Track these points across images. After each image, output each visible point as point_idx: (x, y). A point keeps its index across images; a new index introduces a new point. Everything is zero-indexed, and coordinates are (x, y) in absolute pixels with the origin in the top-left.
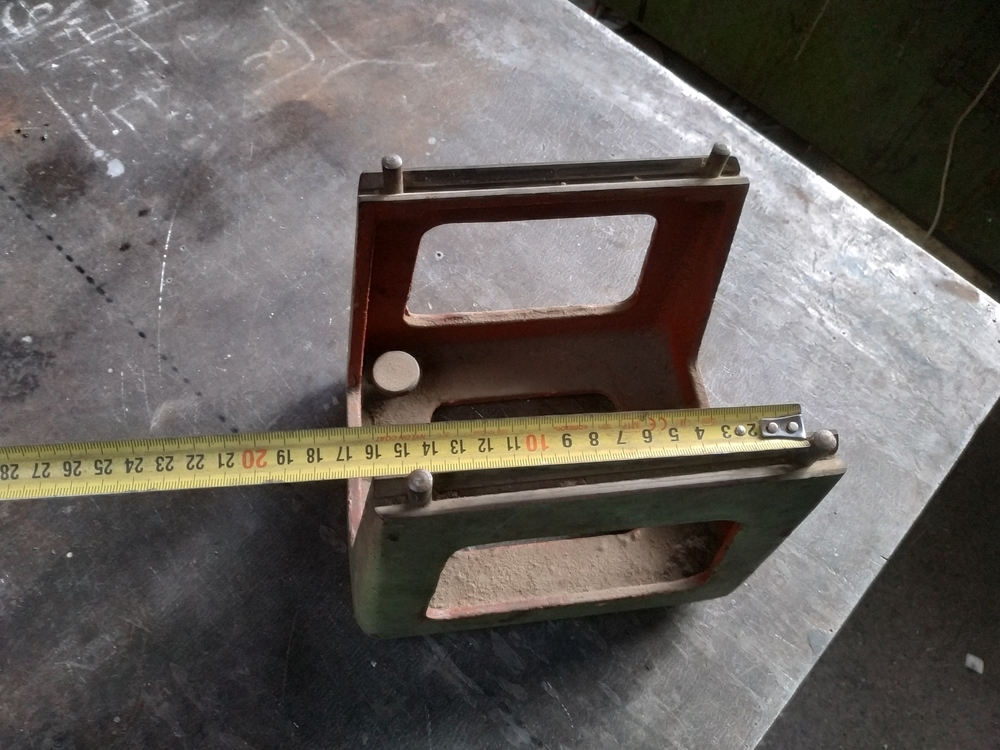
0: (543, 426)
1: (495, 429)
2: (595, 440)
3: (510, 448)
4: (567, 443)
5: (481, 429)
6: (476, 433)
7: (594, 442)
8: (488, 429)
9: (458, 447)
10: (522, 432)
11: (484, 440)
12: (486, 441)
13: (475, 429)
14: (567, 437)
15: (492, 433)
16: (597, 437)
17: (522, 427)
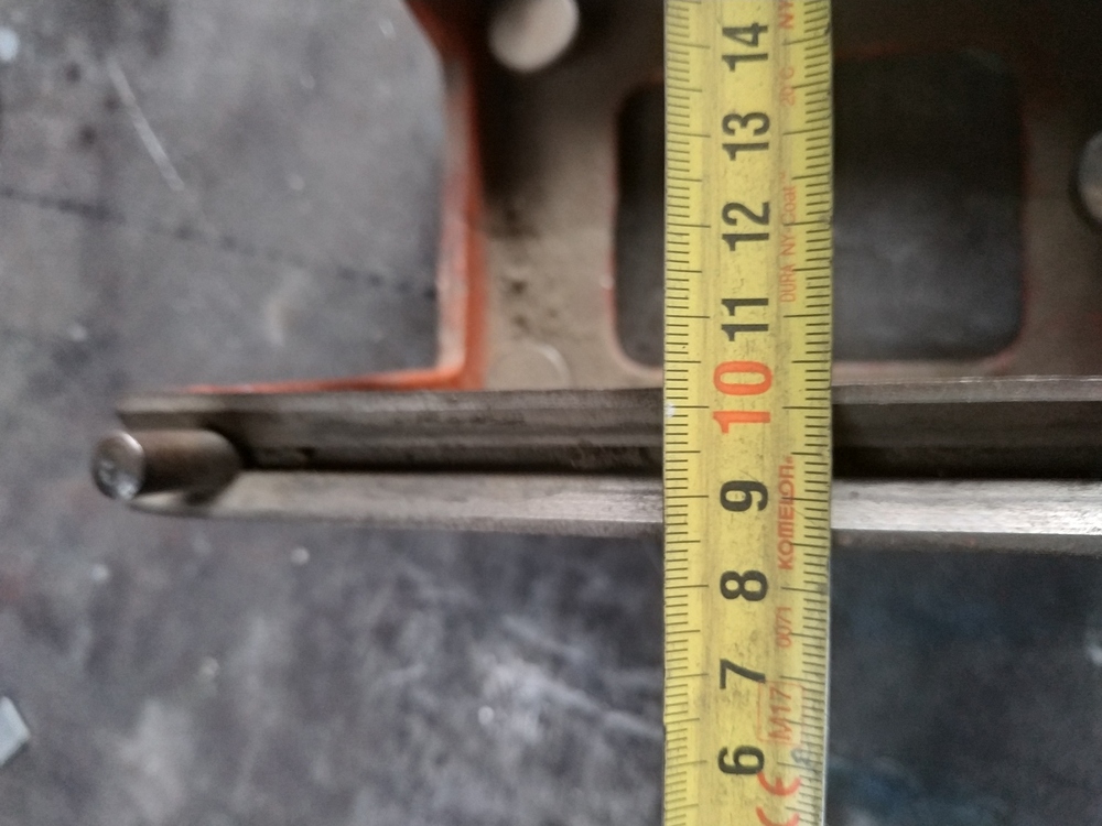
0: (798, 420)
1: (799, 257)
2: (741, 591)
3: (732, 304)
4: (735, 496)
5: (801, 213)
6: (790, 193)
7: (732, 585)
8: (800, 235)
9: (743, 135)
10: (781, 348)
11: (764, 220)
12: (759, 229)
13: (801, 188)
14: (756, 496)
15: (786, 248)
16: (752, 597)
17: (800, 349)
